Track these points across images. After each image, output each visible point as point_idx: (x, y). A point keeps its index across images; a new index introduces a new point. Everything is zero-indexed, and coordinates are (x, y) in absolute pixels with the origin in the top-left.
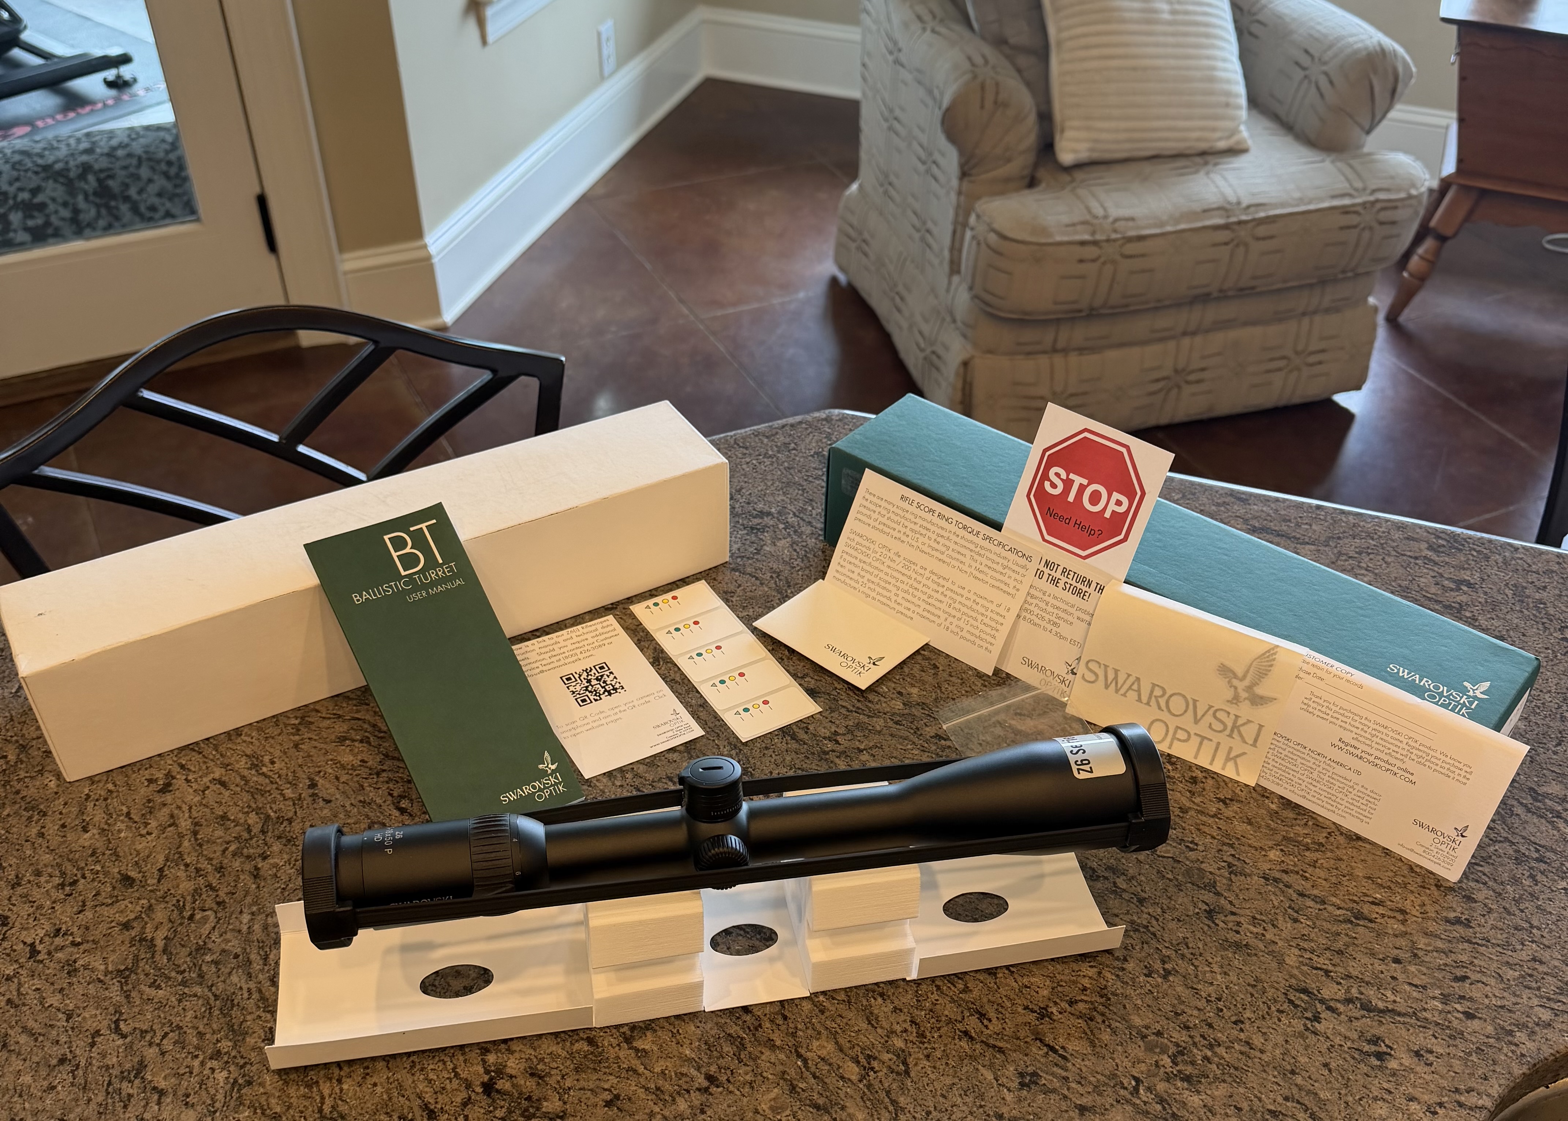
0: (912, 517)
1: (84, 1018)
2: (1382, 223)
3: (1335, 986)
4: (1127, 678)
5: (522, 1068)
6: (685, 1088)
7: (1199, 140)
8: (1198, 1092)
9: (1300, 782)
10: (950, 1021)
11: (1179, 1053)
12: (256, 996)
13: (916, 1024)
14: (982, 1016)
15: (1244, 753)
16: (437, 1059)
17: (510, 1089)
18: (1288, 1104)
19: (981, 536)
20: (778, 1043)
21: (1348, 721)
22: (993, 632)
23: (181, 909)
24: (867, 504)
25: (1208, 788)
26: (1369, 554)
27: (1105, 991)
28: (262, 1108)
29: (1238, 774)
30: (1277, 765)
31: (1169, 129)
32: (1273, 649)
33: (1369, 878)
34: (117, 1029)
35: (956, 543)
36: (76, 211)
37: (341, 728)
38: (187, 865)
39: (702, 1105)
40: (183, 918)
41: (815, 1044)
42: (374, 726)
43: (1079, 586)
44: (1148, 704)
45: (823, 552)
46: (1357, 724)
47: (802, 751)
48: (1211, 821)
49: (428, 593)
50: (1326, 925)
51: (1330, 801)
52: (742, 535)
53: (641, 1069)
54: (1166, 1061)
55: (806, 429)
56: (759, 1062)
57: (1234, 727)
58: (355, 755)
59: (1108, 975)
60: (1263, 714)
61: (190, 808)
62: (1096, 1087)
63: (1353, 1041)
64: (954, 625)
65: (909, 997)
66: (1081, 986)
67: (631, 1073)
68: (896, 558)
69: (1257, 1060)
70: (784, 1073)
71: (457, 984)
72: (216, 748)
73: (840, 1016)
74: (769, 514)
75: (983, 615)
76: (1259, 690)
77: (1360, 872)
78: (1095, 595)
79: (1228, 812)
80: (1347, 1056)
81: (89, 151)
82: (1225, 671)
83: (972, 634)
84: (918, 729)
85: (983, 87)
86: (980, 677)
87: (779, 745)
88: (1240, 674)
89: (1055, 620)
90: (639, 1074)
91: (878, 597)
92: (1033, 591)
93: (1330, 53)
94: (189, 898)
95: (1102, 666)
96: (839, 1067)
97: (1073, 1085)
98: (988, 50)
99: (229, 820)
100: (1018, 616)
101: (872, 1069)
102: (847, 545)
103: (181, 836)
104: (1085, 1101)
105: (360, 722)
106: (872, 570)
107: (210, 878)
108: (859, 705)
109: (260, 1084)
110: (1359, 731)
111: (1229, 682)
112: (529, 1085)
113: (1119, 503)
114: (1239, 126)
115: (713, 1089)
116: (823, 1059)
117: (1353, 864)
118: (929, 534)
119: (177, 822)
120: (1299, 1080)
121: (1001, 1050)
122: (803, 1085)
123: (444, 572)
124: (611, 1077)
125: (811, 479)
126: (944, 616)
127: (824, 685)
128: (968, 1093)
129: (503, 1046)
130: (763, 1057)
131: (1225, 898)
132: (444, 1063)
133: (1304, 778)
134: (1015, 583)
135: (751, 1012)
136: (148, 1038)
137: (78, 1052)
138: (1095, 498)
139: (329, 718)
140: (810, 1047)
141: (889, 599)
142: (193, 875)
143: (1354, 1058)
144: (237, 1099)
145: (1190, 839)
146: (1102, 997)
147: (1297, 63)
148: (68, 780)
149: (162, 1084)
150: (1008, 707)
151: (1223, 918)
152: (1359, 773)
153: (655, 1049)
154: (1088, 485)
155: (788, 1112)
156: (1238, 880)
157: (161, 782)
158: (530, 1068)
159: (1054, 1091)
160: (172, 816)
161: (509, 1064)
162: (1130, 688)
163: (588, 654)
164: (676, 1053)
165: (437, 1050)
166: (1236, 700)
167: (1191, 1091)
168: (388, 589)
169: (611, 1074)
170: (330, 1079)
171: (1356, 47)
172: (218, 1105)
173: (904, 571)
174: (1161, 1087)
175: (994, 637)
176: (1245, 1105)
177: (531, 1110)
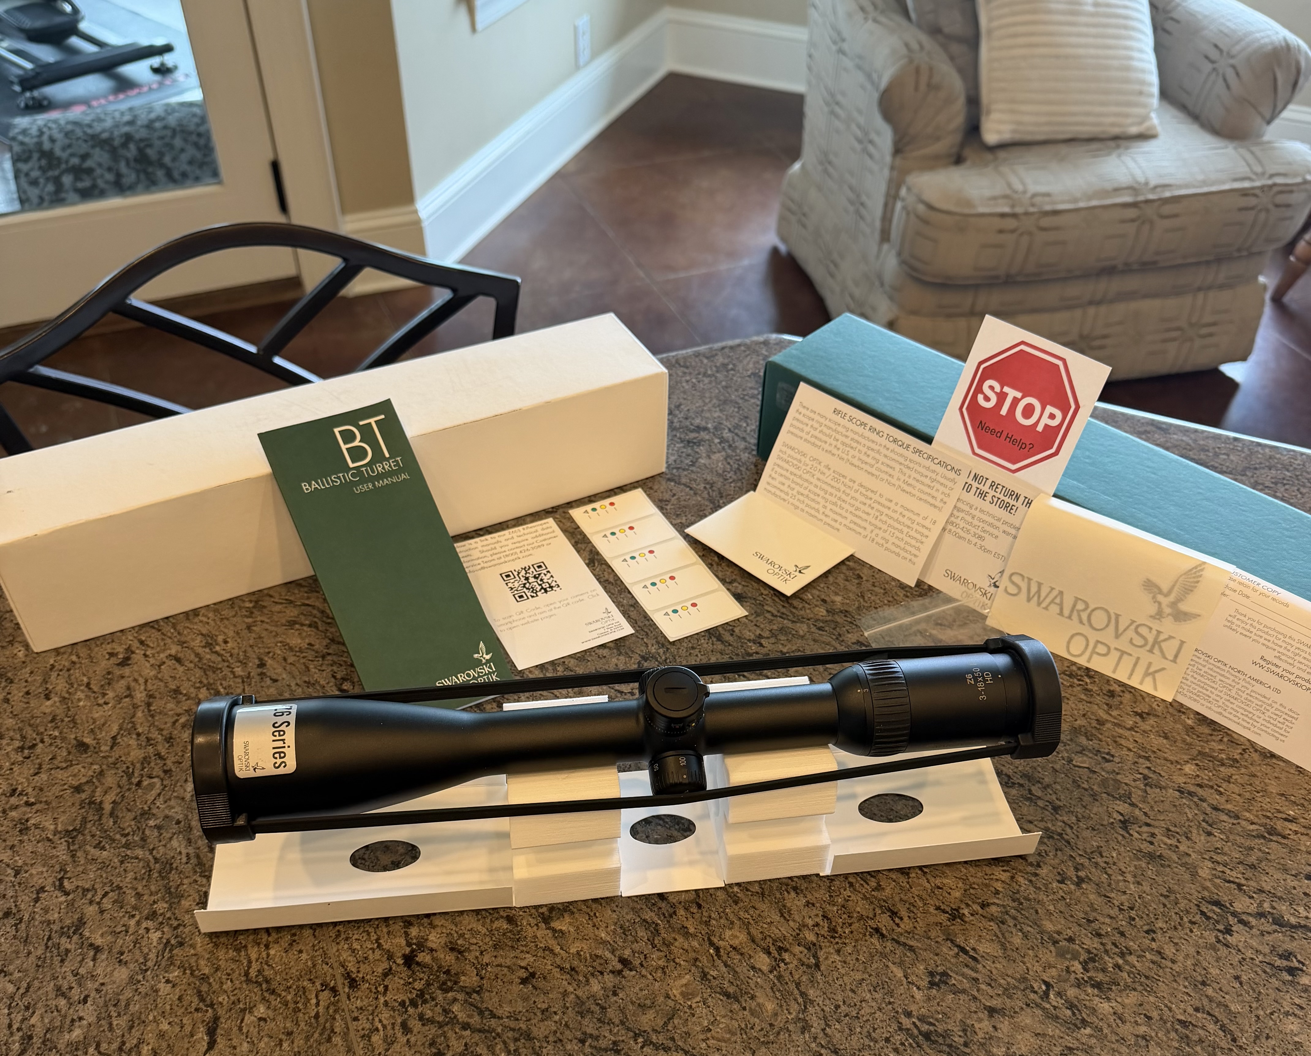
0: (843, 431)
1: (31, 875)
2: (1277, 206)
3: (1247, 899)
4: (1050, 592)
5: (443, 942)
6: (599, 969)
7: (1113, 125)
8: (1108, 999)
9: (1218, 698)
10: (861, 918)
11: (1092, 959)
12: (193, 861)
13: (828, 919)
14: (894, 914)
15: (1163, 669)
16: (362, 929)
17: (430, 962)
18: (1199, 1015)
19: (911, 449)
20: (692, 930)
21: (1272, 639)
22: (918, 545)
23: (130, 776)
24: (801, 417)
25: (1125, 702)
26: (1285, 485)
27: (1018, 896)
28: (191, 968)
29: (1156, 689)
30: (1196, 681)
31: (1088, 114)
32: (1200, 565)
33: (1283, 795)
34: (61, 887)
35: (886, 456)
36: (119, 176)
37: (292, 613)
38: (138, 735)
39: (614, 987)
40: (131, 783)
41: (728, 933)
42: (323, 612)
43: (1007, 499)
44: (1070, 617)
45: (756, 466)
46: (1280, 643)
47: (727, 652)
48: (1127, 733)
49: (374, 485)
50: (1239, 840)
51: (1246, 718)
52: (679, 448)
53: (557, 949)
54: (1077, 967)
55: (745, 351)
56: (673, 948)
57: (1156, 642)
58: (303, 639)
59: (1021, 880)
60: (1185, 630)
61: (146, 681)
62: (1006, 989)
63: (1265, 955)
64: (880, 536)
65: (822, 892)
66: (993, 889)
67: (547, 952)
68: (826, 471)
69: (1169, 970)
70: (696, 960)
71: (386, 859)
72: (174, 626)
73: (754, 907)
74: (705, 429)
75: (909, 527)
76: (1183, 607)
77: (1273, 789)
78: (1022, 509)
79: (1145, 726)
80: (1258, 969)
81: (131, 123)
82: (1150, 586)
83: (898, 546)
84: (840, 635)
85: (917, 71)
86: (903, 588)
87: (705, 646)
88: (1165, 588)
89: (980, 533)
90: (555, 954)
91: (807, 509)
92: (960, 505)
93: (1238, 48)
94: (138, 766)
95: (1026, 580)
96: (750, 957)
97: (983, 987)
98: (924, 38)
99: (181, 693)
100: (944, 529)
101: (783, 960)
102: (779, 458)
103: (135, 707)
104: (995, 1003)
105: (310, 608)
106: (801, 482)
107: (160, 748)
108: (784, 610)
109: (191, 946)
110: (1281, 650)
111: (1154, 597)
112: (448, 959)
113: (1052, 416)
114: (1149, 113)
115: (626, 973)
116: (734, 948)
117: (1267, 781)
118: (860, 447)
119: (133, 693)
120: (1210, 991)
121: (911, 949)
122: (714, 973)
123: (390, 466)
124: (527, 956)
125: (746, 397)
126: (870, 528)
127: (751, 591)
128: (878, 989)
129: (425, 920)
130: (677, 944)
131: (1140, 809)
132: (369, 934)
133: (1221, 694)
134: (943, 496)
135: (666, 899)
136: (89, 896)
137: (22, 907)
138: (1028, 411)
139: (282, 603)
140: (723, 937)
141: (818, 511)
142: (144, 744)
143: (1265, 972)
144: (168, 958)
145: (1107, 751)
146: (1014, 901)
147: (1207, 57)
148: (36, 651)
149: (99, 941)
150: (929, 617)
151: (1138, 829)
152: (1278, 691)
153: (572, 930)
154: (1023, 398)
155: (698, 999)
156: (1154, 793)
157: (121, 656)
158: (451, 942)
159: (964, 991)
160: (128, 688)
161: (431, 937)
162: (1052, 601)
163: (527, 553)
164: (592, 935)
165: (363, 921)
166: (1159, 615)
167: (1101, 998)
168: (335, 480)
169: (528, 953)
170: (259, 944)
171: (1262, 42)
172: (150, 964)
173: (833, 483)
174: (1072, 992)
175: (918, 549)
176: (1155, 1014)
177: (449, 984)
